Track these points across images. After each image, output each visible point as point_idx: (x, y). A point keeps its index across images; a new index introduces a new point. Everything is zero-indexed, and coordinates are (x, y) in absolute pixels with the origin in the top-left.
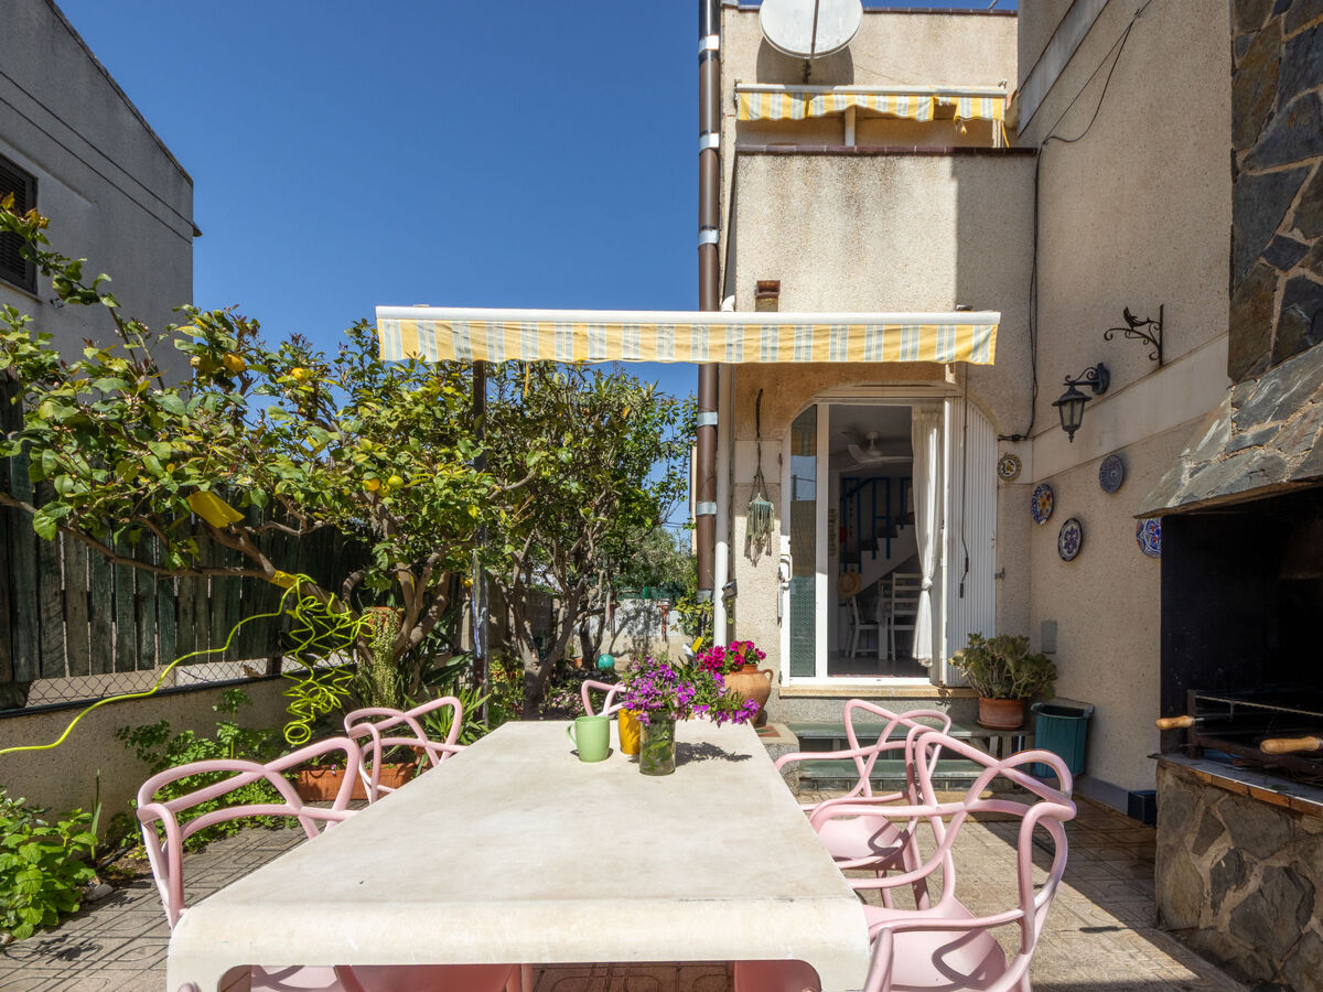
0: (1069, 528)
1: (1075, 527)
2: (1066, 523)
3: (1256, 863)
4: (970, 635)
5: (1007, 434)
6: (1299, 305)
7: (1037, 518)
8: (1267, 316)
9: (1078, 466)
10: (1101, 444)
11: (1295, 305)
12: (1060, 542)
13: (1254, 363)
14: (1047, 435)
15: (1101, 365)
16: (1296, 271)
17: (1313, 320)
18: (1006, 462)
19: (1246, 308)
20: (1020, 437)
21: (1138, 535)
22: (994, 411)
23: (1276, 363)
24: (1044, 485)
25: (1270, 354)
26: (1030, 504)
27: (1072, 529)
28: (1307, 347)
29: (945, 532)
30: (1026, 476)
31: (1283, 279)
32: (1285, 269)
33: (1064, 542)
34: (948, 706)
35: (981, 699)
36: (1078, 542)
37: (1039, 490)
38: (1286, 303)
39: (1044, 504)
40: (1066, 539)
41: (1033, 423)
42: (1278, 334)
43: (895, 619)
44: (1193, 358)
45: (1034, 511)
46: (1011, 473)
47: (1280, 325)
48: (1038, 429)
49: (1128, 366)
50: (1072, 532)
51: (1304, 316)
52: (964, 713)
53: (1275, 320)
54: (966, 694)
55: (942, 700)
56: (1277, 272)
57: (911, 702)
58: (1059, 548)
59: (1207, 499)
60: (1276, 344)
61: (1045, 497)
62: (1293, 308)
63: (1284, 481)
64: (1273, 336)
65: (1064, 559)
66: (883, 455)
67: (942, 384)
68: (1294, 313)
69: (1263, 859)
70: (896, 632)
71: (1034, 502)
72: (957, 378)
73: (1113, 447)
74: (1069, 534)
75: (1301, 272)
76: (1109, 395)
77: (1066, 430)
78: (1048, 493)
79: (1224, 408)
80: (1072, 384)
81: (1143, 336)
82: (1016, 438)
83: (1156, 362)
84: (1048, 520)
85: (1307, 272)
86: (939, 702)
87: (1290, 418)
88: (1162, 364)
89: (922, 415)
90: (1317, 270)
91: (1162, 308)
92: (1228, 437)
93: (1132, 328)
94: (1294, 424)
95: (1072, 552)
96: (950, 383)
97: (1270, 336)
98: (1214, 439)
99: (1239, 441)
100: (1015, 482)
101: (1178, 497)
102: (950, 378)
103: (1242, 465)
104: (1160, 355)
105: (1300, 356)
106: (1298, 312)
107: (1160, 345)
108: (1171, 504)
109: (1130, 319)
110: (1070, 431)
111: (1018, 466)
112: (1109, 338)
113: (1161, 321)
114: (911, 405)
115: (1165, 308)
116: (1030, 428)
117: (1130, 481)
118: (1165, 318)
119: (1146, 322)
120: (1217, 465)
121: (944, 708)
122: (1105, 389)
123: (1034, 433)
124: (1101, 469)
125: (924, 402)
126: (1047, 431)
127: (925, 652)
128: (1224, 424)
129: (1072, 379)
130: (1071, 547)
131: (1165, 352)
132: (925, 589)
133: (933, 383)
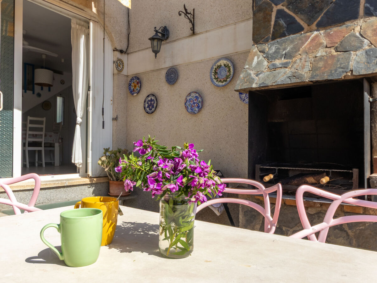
0: (149, 99)
1: (153, 98)
2: (148, 96)
3: (289, 230)
4: (104, 149)
5: (119, 48)
6: (282, 19)
7: (132, 92)
8: (270, 21)
9: (153, 71)
10: (165, 62)
11: (281, 19)
12: (144, 105)
13: (264, 38)
14: (137, 54)
15: (165, 27)
16: (280, 7)
17: (287, 26)
18: (118, 62)
19: (261, 15)
20: (123, 52)
21: (185, 104)
22: (113, 35)
23: (274, 38)
24: (136, 77)
25: (271, 36)
26: (128, 85)
27: (151, 99)
28: (285, 36)
29: (91, 93)
30: (125, 72)
31: (275, 9)
32: (276, 5)
33: (147, 105)
34: (94, 188)
35: (111, 182)
36: (155, 105)
37: (132, 79)
38: (277, 17)
39: (135, 86)
40: (148, 104)
41: (128, 47)
42: (274, 28)
43: (29, 143)
44: (208, 34)
45: (130, 89)
46: (120, 68)
47: (275, 25)
48: (131, 50)
49: (178, 30)
50: (151, 100)
51: (284, 24)
52: (100, 191)
53: (273, 23)
54: (102, 180)
55: (91, 185)
56: (273, 5)
57: (75, 188)
58: (145, 108)
59: (272, 85)
60: (273, 32)
61: (136, 83)
62: (280, 20)
63: (307, 81)
64: (272, 29)
65: (147, 113)
66: (29, 45)
67: (90, 12)
68: (280, 22)
69: (292, 228)
70: (29, 151)
71: (130, 85)
72: (98, 11)
73: (171, 65)
74: (150, 101)
75: (282, 8)
76: (169, 41)
77: (154, 51)
78: (137, 81)
79: (256, 52)
80: (157, 31)
81: (189, 19)
82: (121, 52)
83: (191, 32)
84: (138, 94)
85: (284, 8)
86: (90, 186)
87: (294, 59)
88: (194, 33)
89: (77, 26)
90: (289, 8)
91: (194, 10)
92: (266, 63)
93: (187, 13)
94: (298, 61)
95: (151, 110)
96: (95, 13)
97: (270, 28)
98: (259, 63)
99: (274, 65)
100: (122, 73)
101: (256, 83)
102: (94, 10)
103: (282, 74)
104: (193, 29)
105: (283, 38)
106: (282, 22)
107: (193, 25)
108: (254, 86)
109: (186, 10)
110: (156, 52)
111: (123, 66)
112: (180, 15)
113: (194, 16)
114: (71, 18)
115: (195, 10)
116: (127, 49)
117: (180, 81)
118: (195, 14)
119: (189, 14)
120: (268, 73)
121: (92, 190)
122: (167, 38)
123: (129, 51)
124: (167, 73)
125: (80, 19)
126: (135, 52)
127: (79, 159)
128: (261, 58)
129: (157, 29)
130: (151, 107)
131: (196, 28)
132: (78, 124)
133: (86, 9)
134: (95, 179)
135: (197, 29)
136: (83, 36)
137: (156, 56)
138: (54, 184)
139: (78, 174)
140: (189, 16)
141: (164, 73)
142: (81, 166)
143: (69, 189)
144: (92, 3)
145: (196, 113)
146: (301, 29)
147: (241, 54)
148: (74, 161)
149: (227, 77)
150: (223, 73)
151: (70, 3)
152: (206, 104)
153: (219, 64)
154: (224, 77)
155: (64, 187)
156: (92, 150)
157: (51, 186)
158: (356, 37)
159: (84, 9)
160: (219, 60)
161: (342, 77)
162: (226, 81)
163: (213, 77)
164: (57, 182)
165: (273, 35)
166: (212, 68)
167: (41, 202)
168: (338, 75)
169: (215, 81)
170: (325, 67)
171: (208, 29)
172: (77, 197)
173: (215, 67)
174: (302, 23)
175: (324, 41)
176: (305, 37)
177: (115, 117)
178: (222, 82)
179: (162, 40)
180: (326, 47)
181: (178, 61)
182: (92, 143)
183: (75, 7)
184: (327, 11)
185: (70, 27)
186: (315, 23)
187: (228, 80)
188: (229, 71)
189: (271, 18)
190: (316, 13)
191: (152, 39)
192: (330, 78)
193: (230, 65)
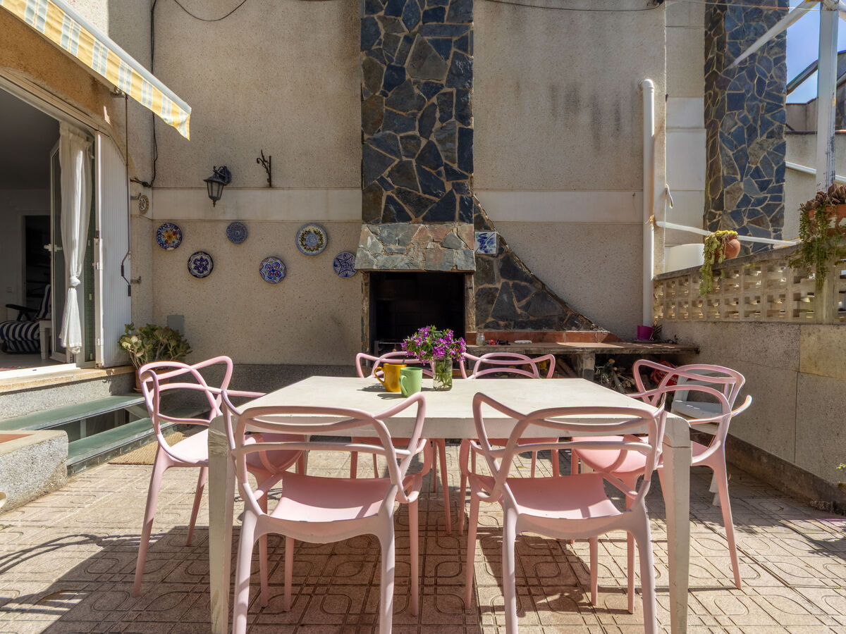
0: (198, 257)
1: (204, 257)
2: (196, 254)
5: (141, 179)
7: (163, 245)
9: (203, 221)
11: (391, 205)
12: (189, 264)
13: (375, 219)
15: (225, 167)
16: (390, 193)
17: (397, 213)
18: (141, 200)
19: (370, 196)
20: (147, 185)
21: (260, 270)
23: (384, 221)
24: (171, 224)
25: (381, 218)
26: (155, 234)
27: (202, 258)
28: (395, 221)
30: (149, 215)
31: (385, 194)
32: (386, 190)
33: (193, 266)
36: (209, 267)
37: (164, 226)
38: (387, 203)
39: (170, 237)
40: (195, 264)
41: (154, 178)
42: (384, 212)
44: (291, 192)
45: (159, 240)
46: (144, 209)
47: (385, 209)
48: (158, 184)
49: (246, 177)
50: (202, 259)
51: (394, 211)
52: (119, 386)
53: (383, 207)
54: (119, 371)
55: (107, 378)
56: (383, 190)
57: (85, 384)
58: (189, 269)
59: (393, 269)
60: (383, 215)
61: (171, 233)
63: (423, 269)
64: (382, 212)
65: (195, 276)
67: (99, 120)
68: (390, 208)
71: (160, 234)
72: (114, 122)
73: (235, 218)
74: (199, 261)
75: (392, 194)
76: (231, 186)
77: (211, 197)
78: (174, 230)
79: (367, 232)
80: (216, 172)
81: (266, 167)
82: (145, 184)
83: (268, 184)
84: (175, 248)
85: (394, 195)
86: (104, 381)
87: (408, 247)
88: (270, 185)
89: (71, 135)
90: (398, 197)
91: (270, 157)
92: (381, 246)
93: (264, 161)
94: (412, 249)
95: (203, 272)
96: (107, 123)
97: (380, 211)
98: (374, 244)
99: (390, 249)
100: (146, 215)
101: (377, 265)
102: (107, 119)
103: (399, 260)
104: (270, 180)
105: (393, 224)
106: (392, 208)
107: (270, 174)
108: (375, 267)
109: (263, 157)
110: (215, 199)
111: (147, 205)
112: (258, 162)
113: (270, 163)
114: (60, 121)
115: (272, 158)
116: (153, 181)
117: (249, 240)
118: (272, 164)
119: (266, 162)
120: (386, 256)
121: (108, 385)
122: (229, 182)
123: (154, 185)
124: (228, 228)
125: (72, 124)
126: (168, 188)
127: (75, 341)
128: (375, 239)
129: (217, 169)
130: (201, 269)
131: (272, 180)
132: (73, 287)
133: (94, 116)
134: (113, 370)
135: (274, 182)
136: (82, 152)
137: (214, 204)
138: (56, 380)
139: (75, 364)
140: (266, 164)
141: (224, 227)
142: (79, 351)
143: (75, 386)
144: (103, 108)
145: (276, 283)
146: (410, 219)
147: (335, 223)
148: (68, 343)
149: (318, 246)
150: (314, 241)
151: (68, 101)
152: (290, 273)
153: (307, 229)
154: (315, 245)
155: (68, 384)
156: (103, 327)
157: (51, 384)
158: (455, 237)
159: (90, 114)
160: (308, 225)
161: (449, 269)
162: (317, 249)
163: (300, 243)
164: (60, 377)
165: (383, 218)
166: (298, 233)
167: (35, 408)
168: (447, 268)
169: (303, 248)
170: (436, 260)
171: (291, 186)
172: (87, 397)
173: (302, 232)
174: (410, 213)
175: (431, 236)
176: (414, 227)
177: (137, 278)
178: (312, 251)
179: (224, 185)
180: (433, 241)
181: (246, 215)
182: (104, 316)
183: (76, 108)
184: (432, 209)
185: (57, 136)
186: (422, 216)
187: (320, 249)
188: (321, 239)
189: (381, 201)
190: (422, 208)
191: (209, 181)
192: (441, 270)
193: (321, 233)
